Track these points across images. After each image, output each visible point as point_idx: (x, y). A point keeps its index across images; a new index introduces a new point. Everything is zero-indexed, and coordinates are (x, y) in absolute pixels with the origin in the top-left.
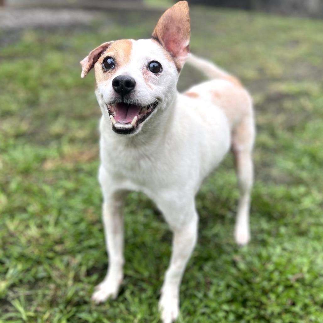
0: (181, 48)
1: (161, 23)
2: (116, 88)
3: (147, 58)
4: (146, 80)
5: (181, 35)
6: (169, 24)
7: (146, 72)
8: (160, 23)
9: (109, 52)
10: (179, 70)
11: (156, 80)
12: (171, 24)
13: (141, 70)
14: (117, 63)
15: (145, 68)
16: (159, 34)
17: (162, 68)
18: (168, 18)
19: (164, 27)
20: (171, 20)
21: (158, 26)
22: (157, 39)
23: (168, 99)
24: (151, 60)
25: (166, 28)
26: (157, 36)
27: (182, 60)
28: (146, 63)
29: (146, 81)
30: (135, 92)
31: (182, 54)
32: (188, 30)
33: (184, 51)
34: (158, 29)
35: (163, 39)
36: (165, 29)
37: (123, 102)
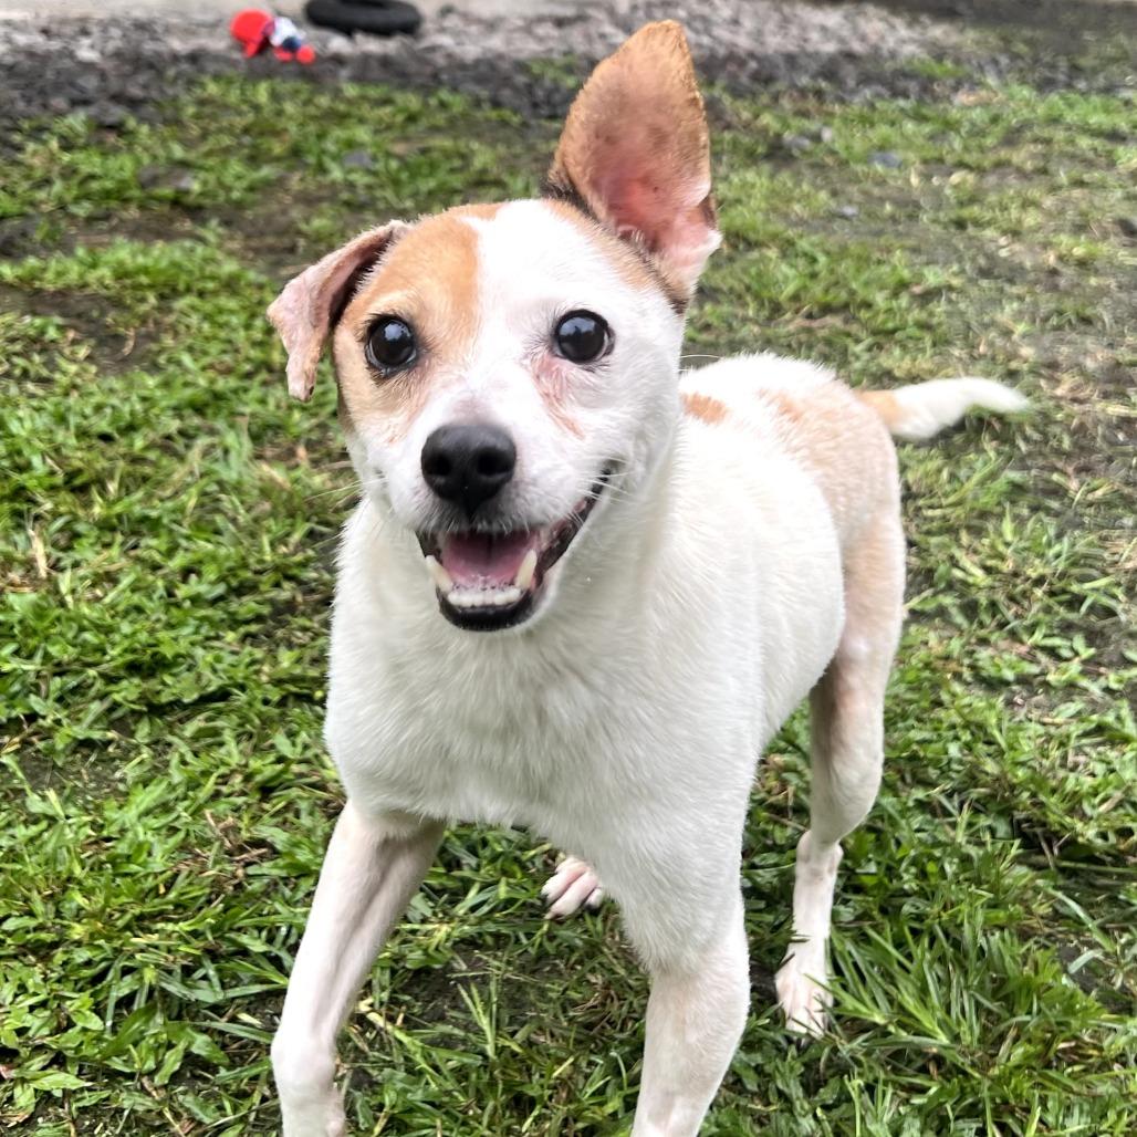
0: (677, 210)
1: (582, 123)
2: (440, 480)
3: (545, 305)
4: (552, 400)
5: (670, 159)
6: (616, 123)
7: (550, 365)
8: (577, 125)
9: (382, 289)
10: (679, 305)
11: (595, 388)
12: (623, 121)
13: (527, 362)
14: (425, 345)
15: (542, 351)
16: (579, 169)
17: (611, 333)
18: (608, 98)
19: (597, 137)
20: (621, 102)
21: (571, 137)
22: (570, 195)
23: (647, 443)
24: (563, 310)
25: (605, 137)
26: (571, 182)
27: (686, 262)
28: (545, 328)
29: (551, 404)
30: (516, 485)
31: (686, 233)
32: (697, 139)
33: (690, 219)
34: (573, 145)
35: (595, 184)
36: (601, 141)
37: (473, 532)
